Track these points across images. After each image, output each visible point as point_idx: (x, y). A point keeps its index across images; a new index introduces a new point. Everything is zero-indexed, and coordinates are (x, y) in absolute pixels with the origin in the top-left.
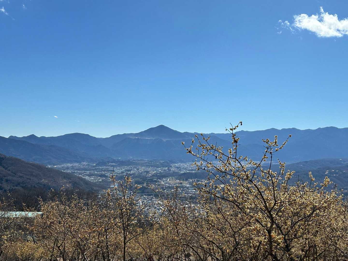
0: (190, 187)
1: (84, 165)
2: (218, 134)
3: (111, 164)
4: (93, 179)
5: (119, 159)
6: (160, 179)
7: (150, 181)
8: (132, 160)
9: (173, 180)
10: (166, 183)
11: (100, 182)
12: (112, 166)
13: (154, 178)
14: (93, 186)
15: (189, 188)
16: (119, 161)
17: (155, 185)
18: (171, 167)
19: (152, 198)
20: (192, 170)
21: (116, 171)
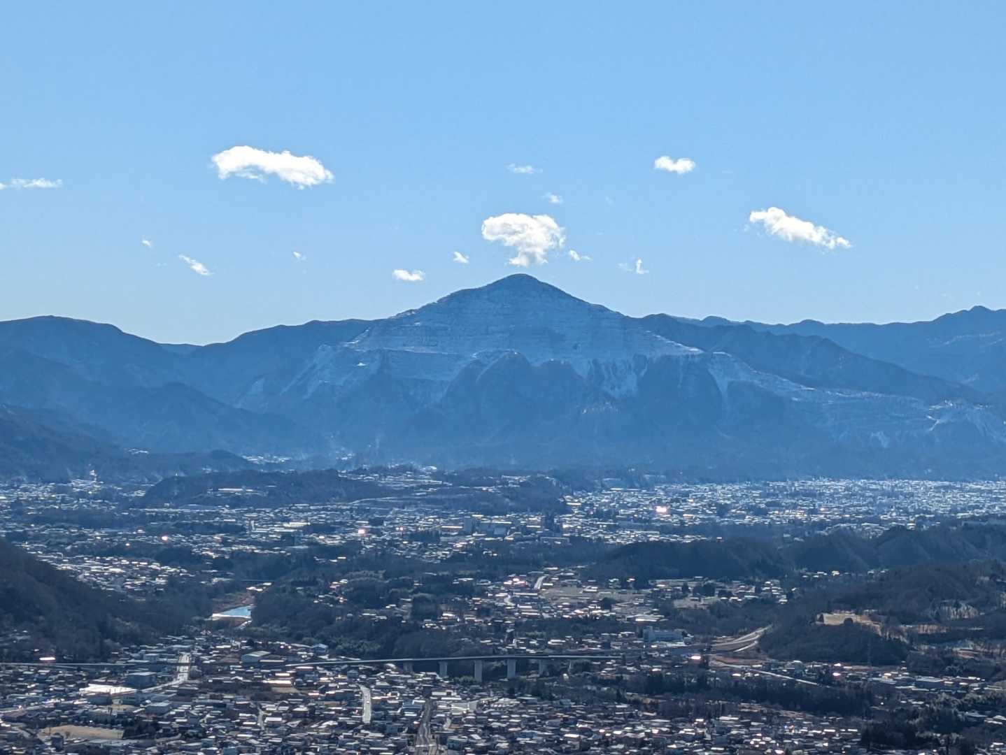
0: (655, 625)
1: (83, 494)
2: (863, 324)
3: (228, 494)
4: (120, 575)
5: (280, 465)
6: (493, 578)
7: (433, 587)
8: (353, 468)
9: (565, 585)
10: (523, 601)
11: (156, 591)
12: (236, 502)
13: (462, 572)
14: (109, 615)
15: (652, 633)
16: (277, 475)
17: (460, 609)
18: (566, 509)
19: (435, 682)
20: (682, 529)
21: (258, 531)
